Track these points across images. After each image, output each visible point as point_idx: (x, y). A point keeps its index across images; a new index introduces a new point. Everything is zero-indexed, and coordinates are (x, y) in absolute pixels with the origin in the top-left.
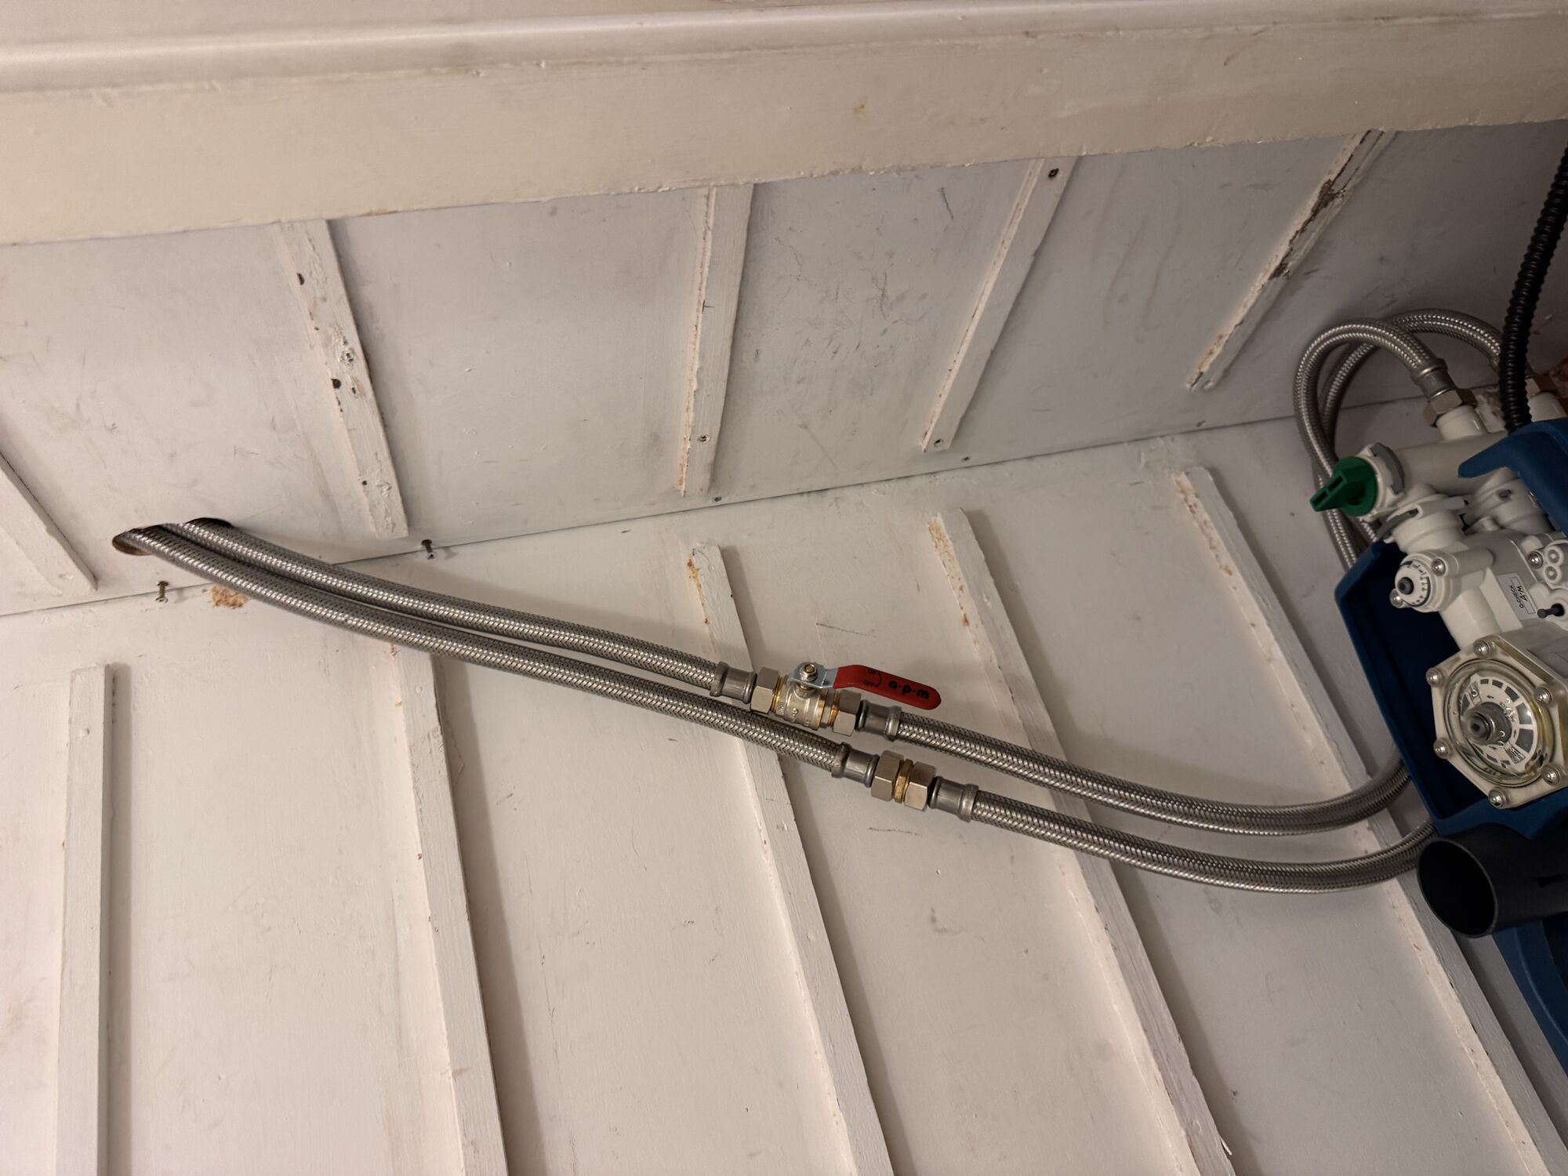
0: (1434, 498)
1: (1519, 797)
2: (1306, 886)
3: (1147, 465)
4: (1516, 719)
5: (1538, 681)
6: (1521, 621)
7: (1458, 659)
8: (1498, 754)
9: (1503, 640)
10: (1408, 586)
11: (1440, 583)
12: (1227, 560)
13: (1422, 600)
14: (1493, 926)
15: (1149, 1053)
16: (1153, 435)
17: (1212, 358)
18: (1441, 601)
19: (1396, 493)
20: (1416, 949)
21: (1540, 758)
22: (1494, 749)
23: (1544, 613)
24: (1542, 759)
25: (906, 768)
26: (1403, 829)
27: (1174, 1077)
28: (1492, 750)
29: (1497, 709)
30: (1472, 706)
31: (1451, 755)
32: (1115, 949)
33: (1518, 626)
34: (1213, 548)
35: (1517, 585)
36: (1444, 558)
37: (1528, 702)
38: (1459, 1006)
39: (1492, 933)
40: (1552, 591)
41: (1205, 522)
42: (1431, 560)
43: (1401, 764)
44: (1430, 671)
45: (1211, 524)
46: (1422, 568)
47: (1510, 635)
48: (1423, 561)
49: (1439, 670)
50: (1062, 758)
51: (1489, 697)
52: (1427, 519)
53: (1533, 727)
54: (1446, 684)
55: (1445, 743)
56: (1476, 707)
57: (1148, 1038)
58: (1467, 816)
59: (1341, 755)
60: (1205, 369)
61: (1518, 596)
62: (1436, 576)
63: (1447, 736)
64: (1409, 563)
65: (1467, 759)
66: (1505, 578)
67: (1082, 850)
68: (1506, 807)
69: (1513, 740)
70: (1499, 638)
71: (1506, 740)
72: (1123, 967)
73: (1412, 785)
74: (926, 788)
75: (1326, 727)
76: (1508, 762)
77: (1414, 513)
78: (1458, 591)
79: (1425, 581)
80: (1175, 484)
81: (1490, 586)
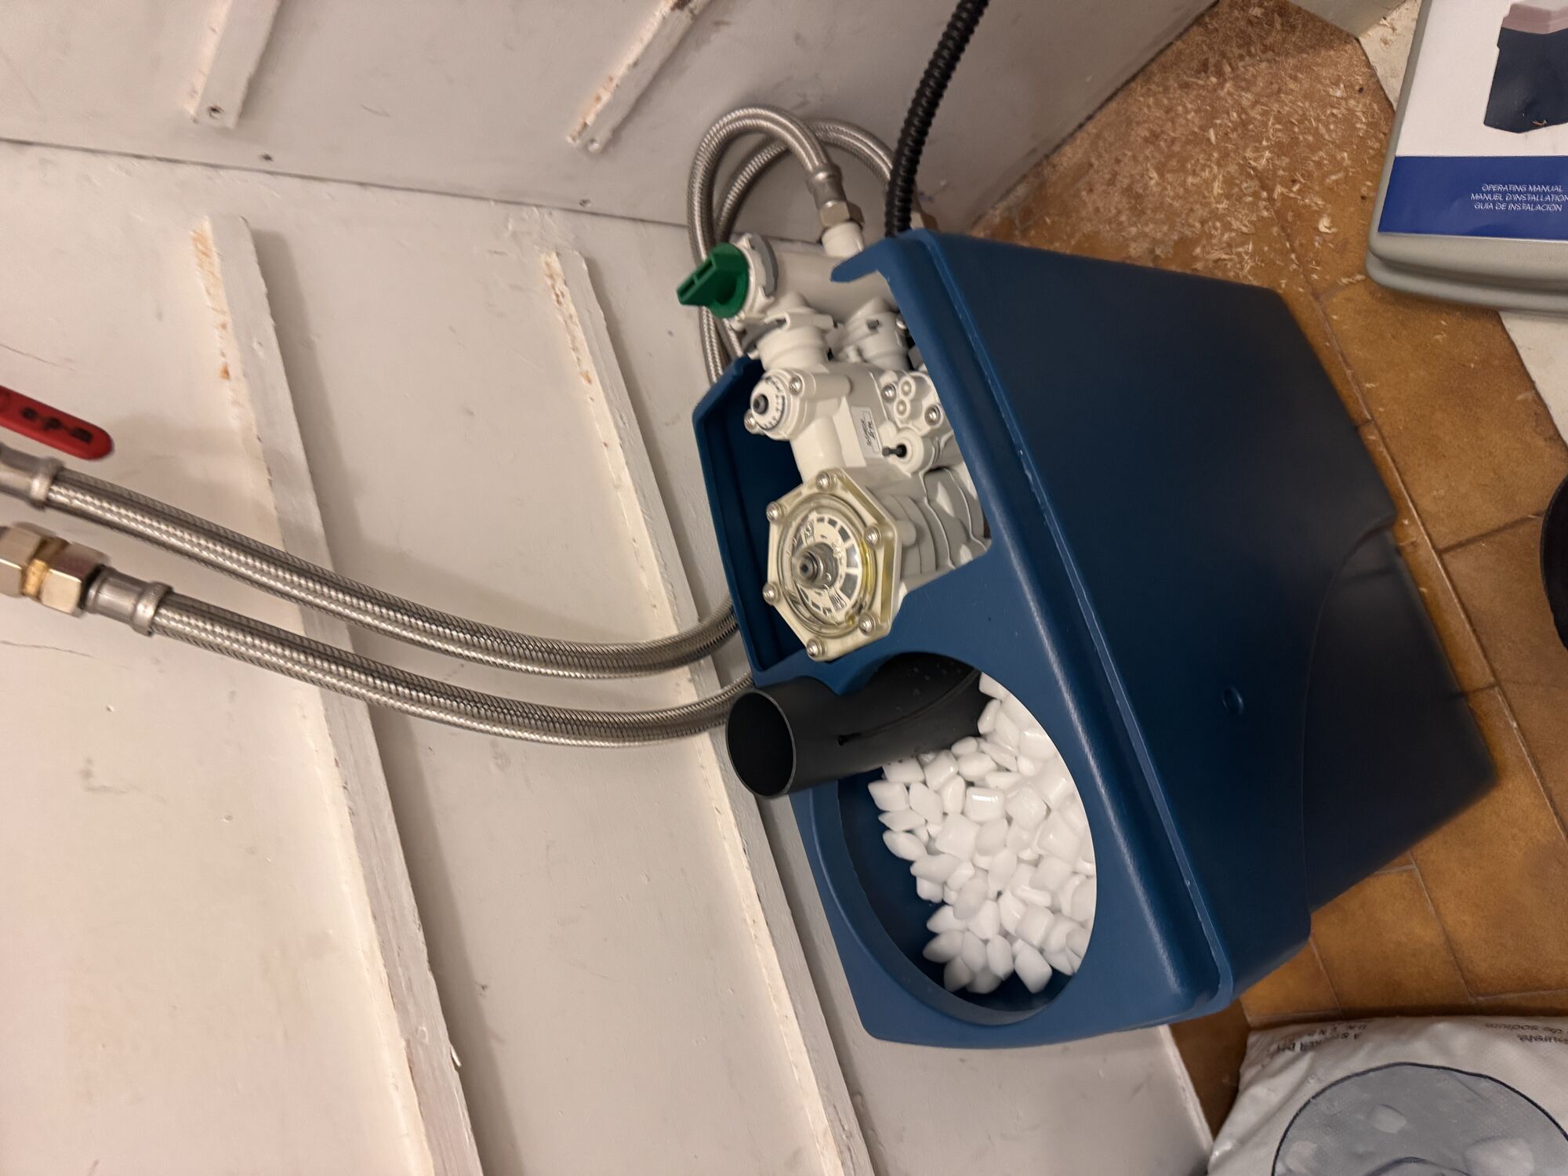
0: (804, 310)
1: (835, 648)
2: (603, 738)
3: (514, 234)
4: (844, 562)
5: (870, 520)
6: (866, 459)
7: (800, 494)
8: (820, 599)
9: (845, 474)
10: (763, 405)
11: (795, 403)
12: (588, 365)
13: (774, 422)
14: (788, 786)
15: (376, 945)
16: (527, 200)
17: (599, 107)
18: (792, 427)
19: (768, 295)
20: (716, 811)
21: (859, 608)
22: (820, 594)
23: (888, 452)
24: (861, 607)
25: (51, 549)
26: (723, 680)
27: (404, 975)
28: (817, 596)
29: (827, 550)
30: (805, 545)
31: (779, 601)
32: (352, 813)
33: (862, 463)
34: (575, 349)
35: (868, 420)
36: (803, 376)
37: (859, 545)
38: (748, 874)
39: (789, 793)
40: (899, 430)
41: (571, 316)
42: (789, 377)
43: (732, 610)
44: (772, 505)
45: (576, 319)
46: (780, 386)
47: (852, 471)
48: (782, 378)
49: (781, 506)
50: (328, 567)
51: (823, 536)
52: (795, 332)
53: (858, 572)
54: (785, 522)
55: (775, 588)
56: (809, 547)
57: (378, 927)
58: (783, 670)
59: (675, 598)
60: (590, 120)
61: (867, 431)
62: (791, 396)
63: (777, 581)
64: (768, 379)
65: (792, 606)
66: (858, 411)
67: (328, 686)
68: (821, 658)
69: (838, 584)
70: (842, 472)
71: (831, 584)
72: (359, 838)
73: (738, 634)
74: (77, 581)
75: (664, 566)
76: (830, 610)
77: (781, 323)
78: (811, 418)
79: (780, 401)
80: (544, 265)
81: (843, 415)
